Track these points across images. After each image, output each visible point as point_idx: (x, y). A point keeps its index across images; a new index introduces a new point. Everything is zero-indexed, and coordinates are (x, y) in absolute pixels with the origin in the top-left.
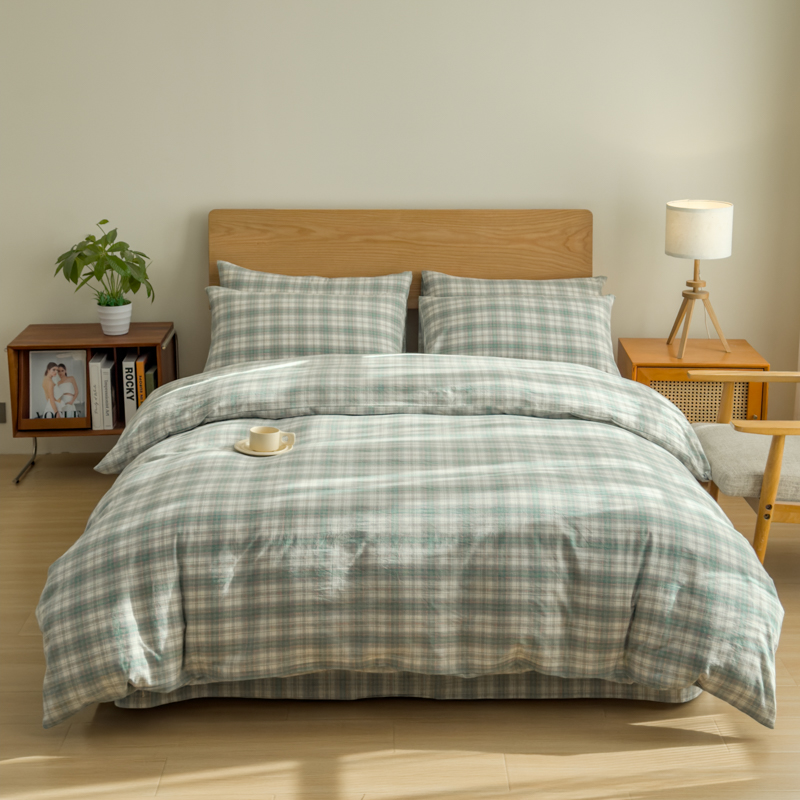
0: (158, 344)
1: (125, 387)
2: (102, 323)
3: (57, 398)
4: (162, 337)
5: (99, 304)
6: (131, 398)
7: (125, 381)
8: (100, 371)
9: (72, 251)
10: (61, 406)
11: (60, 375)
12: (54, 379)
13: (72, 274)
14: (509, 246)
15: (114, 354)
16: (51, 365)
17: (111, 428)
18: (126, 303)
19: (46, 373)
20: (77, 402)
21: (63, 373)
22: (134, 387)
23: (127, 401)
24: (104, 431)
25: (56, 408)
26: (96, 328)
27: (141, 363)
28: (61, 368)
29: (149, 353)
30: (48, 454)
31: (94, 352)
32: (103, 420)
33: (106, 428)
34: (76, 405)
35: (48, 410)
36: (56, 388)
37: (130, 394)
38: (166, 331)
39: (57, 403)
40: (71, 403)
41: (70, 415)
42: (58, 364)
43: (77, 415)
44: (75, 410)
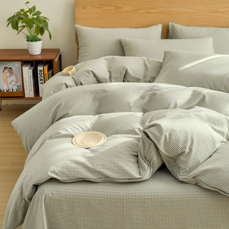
0: (54, 59)
1: (39, 78)
2: (29, 49)
3: (9, 83)
4: (56, 56)
5: (28, 41)
6: (42, 83)
7: (39, 76)
8: (28, 71)
9: (14, 16)
10: (11, 87)
11: (10, 73)
12: (7, 74)
13: (15, 26)
15: (34, 63)
16: (6, 68)
17: (33, 96)
18: (40, 40)
19: (4, 72)
20: (18, 84)
21: (11, 72)
22: (43, 78)
23: (40, 85)
24: (30, 97)
25: (9, 87)
26: (26, 51)
27: (46, 68)
28: (10, 70)
29: (49, 64)
30: (7, 105)
31: (25, 63)
32: (29, 93)
34: (17, 86)
35: (5, 88)
36: (8, 78)
37: (41, 82)
38: (57, 53)
39: (9, 85)
40: (15, 85)
41: (15, 90)
42: (9, 68)
43: (18, 90)
44: (17, 88)
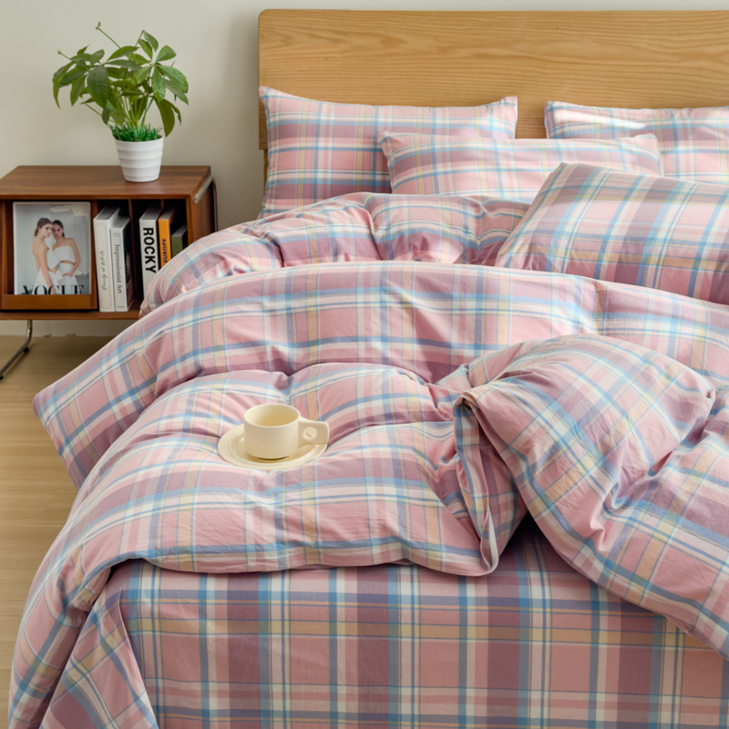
0: (189, 196)
1: (143, 254)
2: (123, 166)
3: (52, 266)
4: (195, 185)
5: (116, 138)
6: (151, 269)
7: (143, 246)
8: (109, 231)
10: (57, 278)
11: (56, 236)
14: (680, 65)
15: (130, 208)
16: (42, 222)
17: (125, 309)
19: (36, 233)
20: (78, 272)
21: (60, 233)
22: (156, 254)
24: (115, 313)
25: (51, 281)
27: (165, 222)
28: (57, 227)
29: (175, 208)
31: (101, 205)
33: (119, 310)
34: (76, 277)
35: (39, 283)
36: (50, 253)
37: (151, 264)
38: (200, 178)
39: (51, 273)
41: (70, 291)
42: (52, 220)
43: (78, 290)
44: (76, 284)
